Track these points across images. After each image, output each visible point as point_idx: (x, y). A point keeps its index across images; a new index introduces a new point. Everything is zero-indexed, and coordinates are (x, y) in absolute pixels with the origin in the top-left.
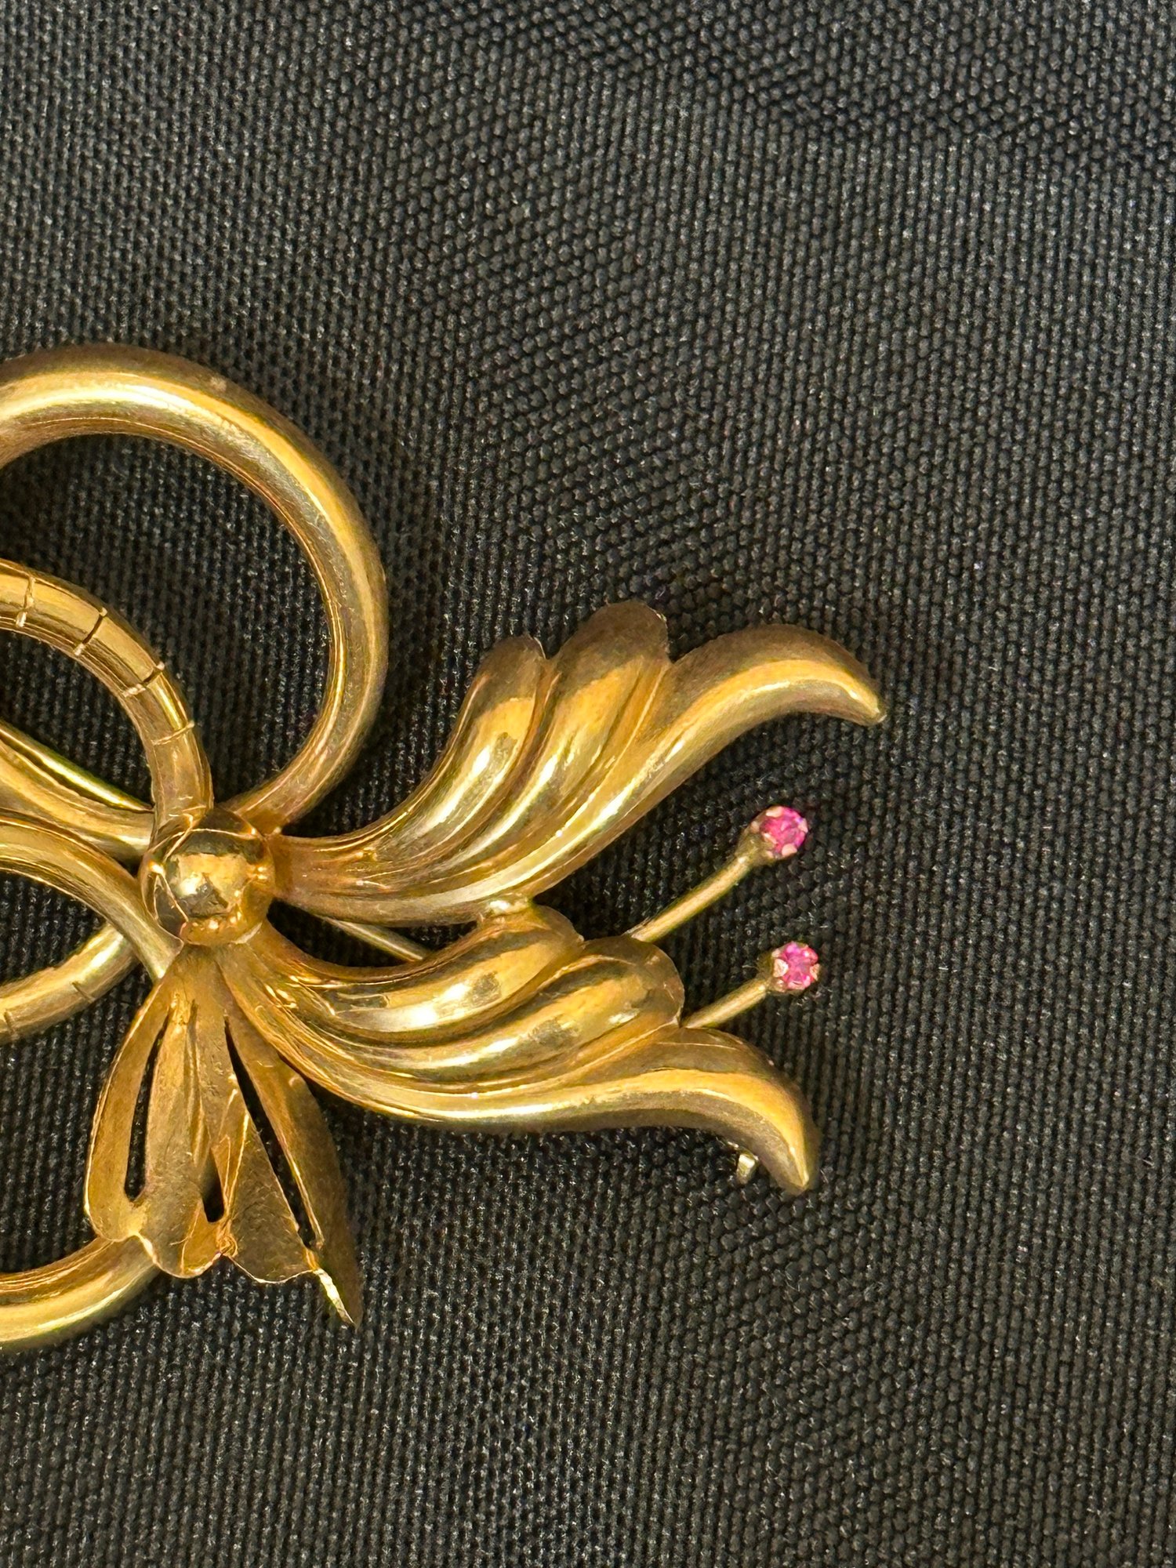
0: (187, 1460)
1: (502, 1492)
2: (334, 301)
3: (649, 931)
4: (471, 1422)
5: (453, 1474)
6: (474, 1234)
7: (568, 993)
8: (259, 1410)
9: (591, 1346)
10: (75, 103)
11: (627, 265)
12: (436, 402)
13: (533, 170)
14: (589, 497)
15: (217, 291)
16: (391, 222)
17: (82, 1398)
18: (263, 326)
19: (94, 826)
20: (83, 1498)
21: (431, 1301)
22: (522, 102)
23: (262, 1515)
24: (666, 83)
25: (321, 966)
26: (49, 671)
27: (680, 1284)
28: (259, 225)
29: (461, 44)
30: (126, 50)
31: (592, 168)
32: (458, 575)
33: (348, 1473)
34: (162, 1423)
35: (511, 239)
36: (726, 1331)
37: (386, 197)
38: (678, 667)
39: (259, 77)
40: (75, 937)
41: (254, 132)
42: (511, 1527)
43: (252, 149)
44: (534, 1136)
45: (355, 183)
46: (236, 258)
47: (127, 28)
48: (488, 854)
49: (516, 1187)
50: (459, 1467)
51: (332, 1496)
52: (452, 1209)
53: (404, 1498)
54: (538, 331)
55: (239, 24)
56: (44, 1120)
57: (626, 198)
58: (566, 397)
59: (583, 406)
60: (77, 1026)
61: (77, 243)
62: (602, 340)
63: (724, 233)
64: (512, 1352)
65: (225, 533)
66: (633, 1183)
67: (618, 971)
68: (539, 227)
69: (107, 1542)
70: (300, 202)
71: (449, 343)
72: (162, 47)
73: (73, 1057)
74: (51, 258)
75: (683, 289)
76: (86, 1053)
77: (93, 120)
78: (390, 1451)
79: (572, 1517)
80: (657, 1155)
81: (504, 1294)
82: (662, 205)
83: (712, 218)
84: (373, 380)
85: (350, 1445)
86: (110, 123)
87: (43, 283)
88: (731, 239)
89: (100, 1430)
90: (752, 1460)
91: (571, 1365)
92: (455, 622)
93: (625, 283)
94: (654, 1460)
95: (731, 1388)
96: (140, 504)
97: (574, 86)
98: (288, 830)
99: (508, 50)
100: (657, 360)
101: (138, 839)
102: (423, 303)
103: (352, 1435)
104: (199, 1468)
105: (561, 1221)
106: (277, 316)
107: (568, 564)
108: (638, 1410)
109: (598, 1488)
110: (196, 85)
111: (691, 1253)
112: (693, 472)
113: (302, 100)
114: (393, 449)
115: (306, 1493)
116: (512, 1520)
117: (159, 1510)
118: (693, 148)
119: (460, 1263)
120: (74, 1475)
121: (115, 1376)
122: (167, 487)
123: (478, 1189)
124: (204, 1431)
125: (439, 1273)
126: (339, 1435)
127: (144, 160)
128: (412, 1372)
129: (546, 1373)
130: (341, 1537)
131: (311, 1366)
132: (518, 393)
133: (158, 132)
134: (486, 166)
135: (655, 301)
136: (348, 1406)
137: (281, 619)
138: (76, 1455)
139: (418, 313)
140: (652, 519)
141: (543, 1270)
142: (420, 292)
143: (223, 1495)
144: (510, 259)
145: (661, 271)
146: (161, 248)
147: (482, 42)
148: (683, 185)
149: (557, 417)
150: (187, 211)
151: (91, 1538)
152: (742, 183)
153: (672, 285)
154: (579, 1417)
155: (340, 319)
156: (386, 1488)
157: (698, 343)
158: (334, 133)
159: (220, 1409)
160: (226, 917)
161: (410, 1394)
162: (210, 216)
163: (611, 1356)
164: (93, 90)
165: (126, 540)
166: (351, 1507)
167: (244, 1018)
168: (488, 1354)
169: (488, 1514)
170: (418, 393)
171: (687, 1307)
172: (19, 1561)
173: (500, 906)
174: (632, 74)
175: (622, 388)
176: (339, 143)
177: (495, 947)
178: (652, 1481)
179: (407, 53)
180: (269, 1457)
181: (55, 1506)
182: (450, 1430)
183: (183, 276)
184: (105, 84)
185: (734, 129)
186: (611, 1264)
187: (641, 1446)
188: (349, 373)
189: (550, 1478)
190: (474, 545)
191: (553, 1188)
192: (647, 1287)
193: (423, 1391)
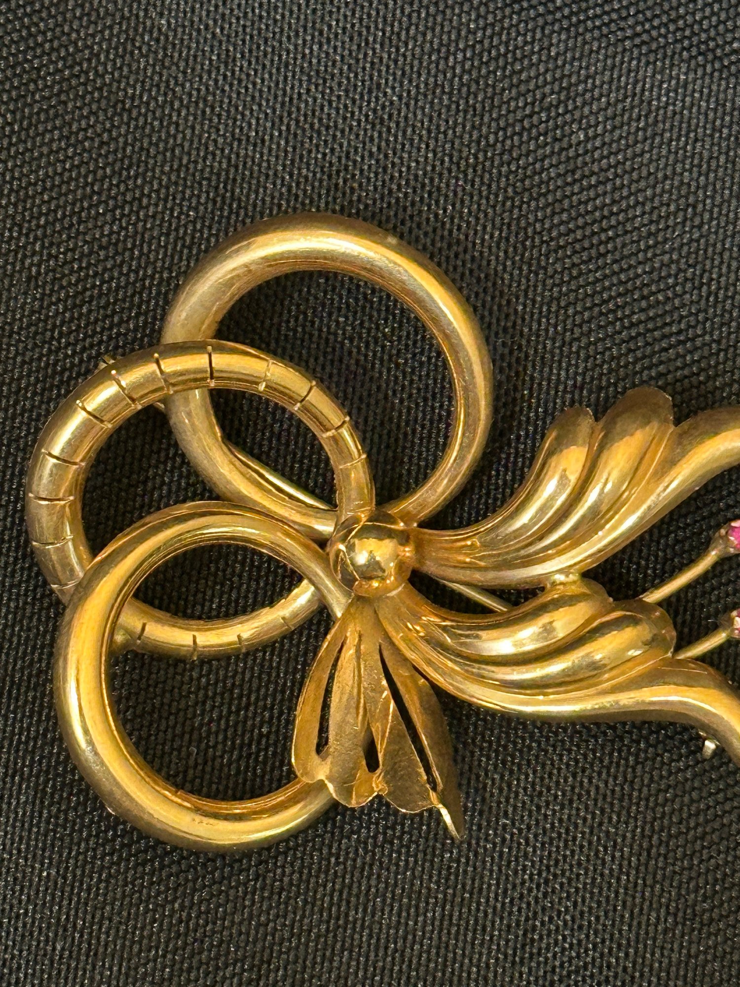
0: (347, 922)
1: (548, 949)
2: (459, 189)
3: (654, 596)
4: (529, 904)
5: (517, 937)
6: (533, 784)
7: (603, 634)
8: (393, 892)
9: (608, 858)
10: (295, 59)
11: (644, 173)
12: (523, 255)
13: (586, 110)
14: (617, 319)
15: (384, 181)
16: (497, 141)
17: (281, 881)
18: (413, 204)
19: (298, 518)
20: (281, 944)
21: (505, 826)
22: (581, 68)
23: (394, 959)
24: (672, 57)
25: (443, 612)
26: (269, 419)
27: (666, 822)
28: (412, 140)
29: (543, 29)
30: (330, 27)
31: (624, 110)
32: (534, 366)
33: (449, 933)
34: (332, 898)
35: (571, 153)
36: (694, 852)
37: (493, 124)
38: (679, 429)
39: (415, 46)
40: (282, 589)
41: (410, 81)
42: (553, 971)
43: (409, 92)
44: (574, 724)
45: (474, 115)
46: (396, 160)
47: (331, 12)
48: (554, 545)
49: (561, 756)
50: (521, 933)
51: (438, 948)
52: (520, 769)
53: (485, 951)
54: (587, 212)
55: (403, 12)
56: (261, 703)
57: (645, 130)
58: (604, 255)
59: (615, 261)
60: (282, 645)
61: (294, 148)
62: (628, 220)
63: (706, 154)
64: (557, 861)
65: (384, 335)
66: (637, 756)
67: (635, 622)
68: (589, 146)
69: (296, 972)
70: (438, 126)
71: (531, 218)
72: (353, 25)
73: (279, 663)
74: (277, 157)
75: (679, 189)
76: (288, 661)
77: (306, 70)
78: (476, 921)
79: (594, 966)
80: (653, 738)
81: (553, 824)
82: (668, 135)
83: (699, 144)
84: (483, 240)
85: (451, 916)
86: (318, 72)
87: (271, 173)
88: (711, 158)
89: (292, 901)
90: (709, 934)
91: (595, 870)
92: (531, 395)
93: (643, 184)
94: (647, 933)
95: (697, 889)
96: (330, 314)
97: (614, 57)
98: (422, 525)
99: (572, 34)
100: (661, 234)
101: (325, 527)
102: (515, 192)
103: (452, 910)
104: (354, 928)
105: (590, 779)
106: (422, 198)
107: (604, 362)
108: (637, 901)
109: (611, 949)
110: (374, 50)
111: (673, 801)
112: (683, 305)
113: (442, 62)
114: (494, 284)
115: (422, 945)
116: (554, 968)
117: (328, 953)
118: (688, 99)
119: (524, 803)
120: (275, 929)
121: (302, 866)
122: (348, 304)
123: (537, 757)
124: (358, 904)
125: (510, 810)
126: (443, 909)
127: (339, 97)
128: (491, 871)
129: (578, 875)
130: (444, 974)
131: (427, 864)
132: (575, 252)
133: (348, 79)
134: (557, 107)
135: (661, 196)
136: (450, 891)
137: (419, 389)
138: (277, 916)
139: (513, 199)
140: (657, 334)
141: (578, 809)
142: (514, 186)
143: (369, 945)
144: (571, 166)
145: (666, 177)
146: (348, 153)
147: (556, 28)
148: (681, 122)
149: (598, 268)
150: (366, 130)
151: (285, 969)
152: (718, 122)
153: (672, 185)
154: (599, 903)
155: (462, 201)
156: (473, 944)
157: (688, 223)
158: (462, 84)
159: (368, 890)
160: (383, 579)
161: (490, 885)
162: (380, 133)
163: (621, 866)
164: (307, 51)
165: (320, 336)
166: (451, 955)
167: (392, 643)
168: (541, 861)
169: (539, 963)
170: (511, 249)
171: (670, 836)
172: (240, 984)
173: (560, 578)
174: (651, 51)
175: (639, 251)
176: (465, 89)
177: (557, 604)
178: (645, 946)
179: (508, 34)
180: (399, 922)
181: (264, 948)
182: (515, 909)
183: (362, 171)
184: (315, 47)
185: (714, 87)
186: (622, 807)
187: (639, 923)
188: (467, 236)
189: (580, 941)
190: (545, 347)
191: (585, 756)
192: (645, 822)
193: (498, 884)
